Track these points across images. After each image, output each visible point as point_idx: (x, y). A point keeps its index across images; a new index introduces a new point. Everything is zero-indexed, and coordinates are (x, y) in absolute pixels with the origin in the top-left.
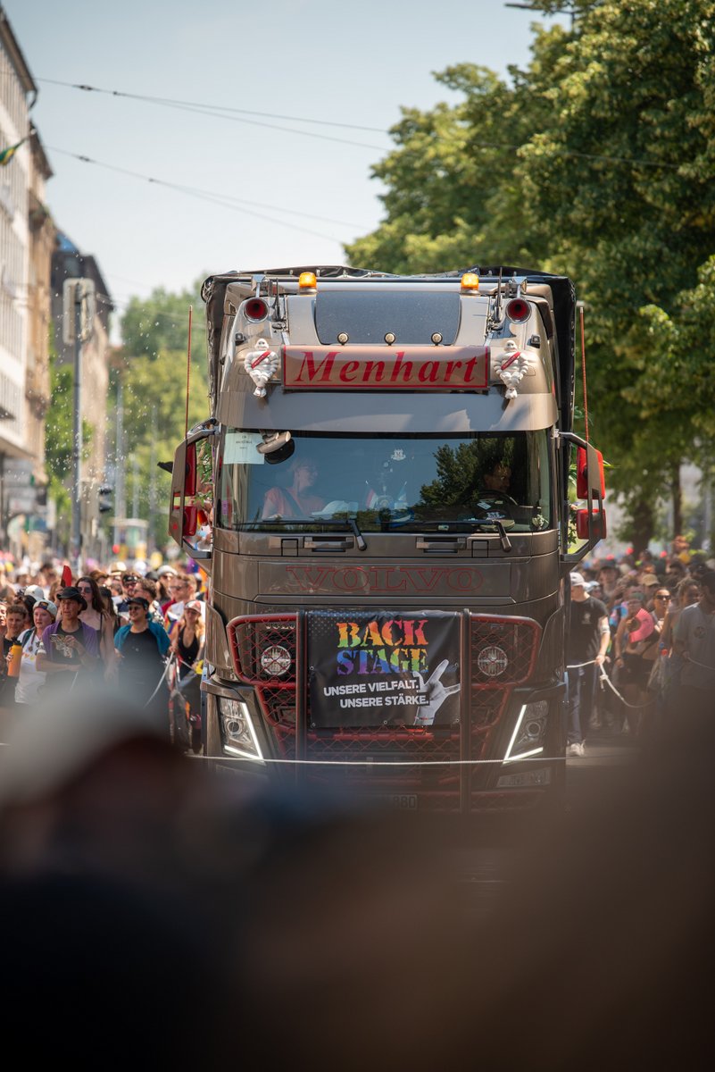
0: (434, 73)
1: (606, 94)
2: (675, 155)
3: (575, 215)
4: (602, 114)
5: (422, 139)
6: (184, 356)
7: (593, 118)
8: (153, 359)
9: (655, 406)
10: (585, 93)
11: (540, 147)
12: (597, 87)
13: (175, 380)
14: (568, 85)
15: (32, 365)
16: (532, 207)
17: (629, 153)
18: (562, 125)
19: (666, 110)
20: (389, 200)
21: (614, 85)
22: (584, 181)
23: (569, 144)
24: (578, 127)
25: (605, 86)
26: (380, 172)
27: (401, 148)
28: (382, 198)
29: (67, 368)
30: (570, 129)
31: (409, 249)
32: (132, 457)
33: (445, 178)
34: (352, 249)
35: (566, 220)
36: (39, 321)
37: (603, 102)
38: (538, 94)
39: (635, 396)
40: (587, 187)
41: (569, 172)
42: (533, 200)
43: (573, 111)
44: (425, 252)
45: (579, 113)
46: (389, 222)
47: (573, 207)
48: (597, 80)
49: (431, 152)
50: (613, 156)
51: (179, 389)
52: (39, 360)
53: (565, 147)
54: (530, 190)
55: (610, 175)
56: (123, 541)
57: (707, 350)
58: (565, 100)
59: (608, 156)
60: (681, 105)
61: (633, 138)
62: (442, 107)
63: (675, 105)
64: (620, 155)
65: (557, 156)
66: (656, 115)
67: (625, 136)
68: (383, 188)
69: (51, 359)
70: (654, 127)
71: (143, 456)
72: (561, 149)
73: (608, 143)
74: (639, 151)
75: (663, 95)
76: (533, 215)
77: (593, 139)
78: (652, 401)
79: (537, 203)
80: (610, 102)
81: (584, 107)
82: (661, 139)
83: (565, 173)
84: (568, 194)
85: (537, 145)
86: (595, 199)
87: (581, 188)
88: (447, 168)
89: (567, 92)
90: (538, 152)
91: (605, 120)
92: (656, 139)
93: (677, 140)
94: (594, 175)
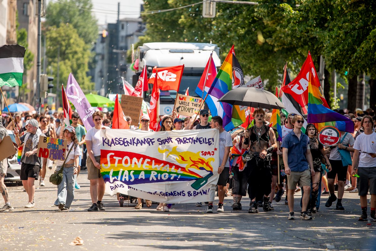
6: (71, 26)
8: (58, 26)
9: (281, 46)
13: (67, 36)
15: (10, 28)
29: (23, 30)
32: (50, 67)
36: (12, 10)
39: (272, 42)
51: (69, 40)
52: (12, 27)
56: (46, 102)
57: (308, 22)
69: (17, 26)
71: (54, 67)
78: (279, 44)
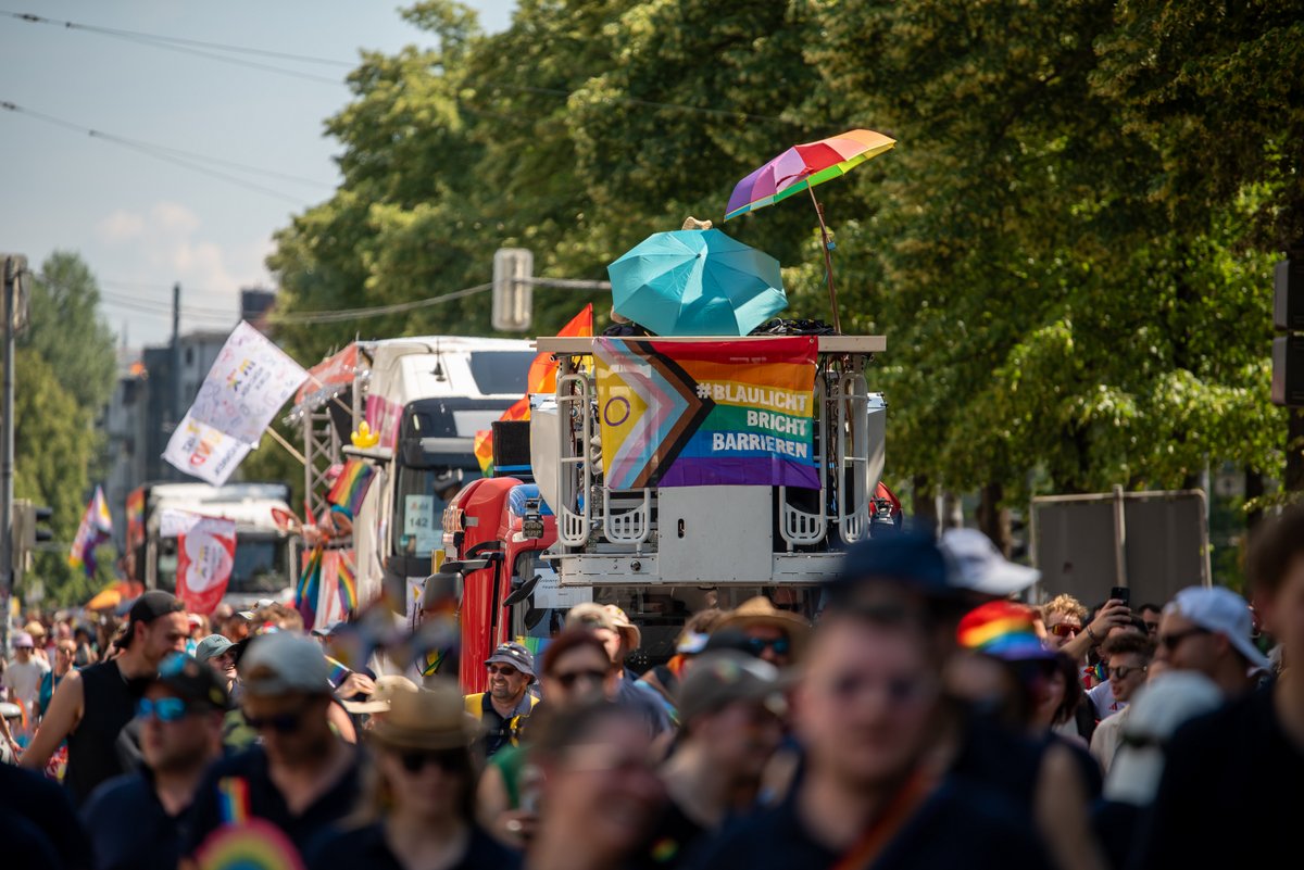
0: (399, 9)
1: (677, 32)
2: (762, 104)
3: (637, 174)
4: (672, 55)
5: (387, 90)
7: (662, 59)
10: (650, 29)
11: (596, 92)
12: (666, 22)
14: (630, 20)
16: (587, 166)
17: (704, 101)
18: (624, 66)
19: (752, 51)
20: (346, 163)
21: (686, 21)
22: (650, 135)
23: (630, 90)
24: (642, 70)
25: (677, 23)
26: (336, 128)
27: (360, 100)
28: (338, 160)
30: (633, 72)
31: (374, 221)
33: (416, 136)
34: (301, 222)
35: (626, 182)
37: (674, 41)
38: (563, 35)
40: (653, 141)
41: (632, 125)
42: (588, 158)
43: (636, 51)
44: (396, 225)
45: (644, 53)
46: (348, 187)
47: (635, 163)
48: (667, 14)
49: (400, 105)
50: (685, 103)
53: (627, 93)
54: (585, 145)
55: (683, 126)
58: (626, 38)
59: (681, 103)
60: (769, 46)
61: (709, 82)
62: (411, 50)
63: (764, 44)
64: (693, 101)
65: (617, 105)
66: (741, 56)
67: (700, 81)
68: (340, 148)
70: (737, 71)
72: (622, 96)
73: (680, 88)
74: (716, 98)
75: (748, 34)
76: (588, 176)
77: (660, 85)
79: (592, 161)
80: (682, 41)
81: (650, 47)
82: (746, 85)
83: (626, 125)
84: (630, 151)
85: (592, 92)
86: (663, 155)
87: (646, 142)
88: (418, 124)
89: (630, 28)
90: (594, 99)
91: (675, 61)
92: (739, 85)
93: (764, 86)
94: (661, 128)
